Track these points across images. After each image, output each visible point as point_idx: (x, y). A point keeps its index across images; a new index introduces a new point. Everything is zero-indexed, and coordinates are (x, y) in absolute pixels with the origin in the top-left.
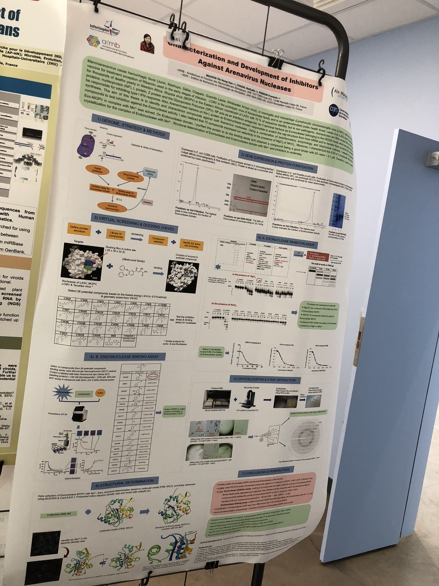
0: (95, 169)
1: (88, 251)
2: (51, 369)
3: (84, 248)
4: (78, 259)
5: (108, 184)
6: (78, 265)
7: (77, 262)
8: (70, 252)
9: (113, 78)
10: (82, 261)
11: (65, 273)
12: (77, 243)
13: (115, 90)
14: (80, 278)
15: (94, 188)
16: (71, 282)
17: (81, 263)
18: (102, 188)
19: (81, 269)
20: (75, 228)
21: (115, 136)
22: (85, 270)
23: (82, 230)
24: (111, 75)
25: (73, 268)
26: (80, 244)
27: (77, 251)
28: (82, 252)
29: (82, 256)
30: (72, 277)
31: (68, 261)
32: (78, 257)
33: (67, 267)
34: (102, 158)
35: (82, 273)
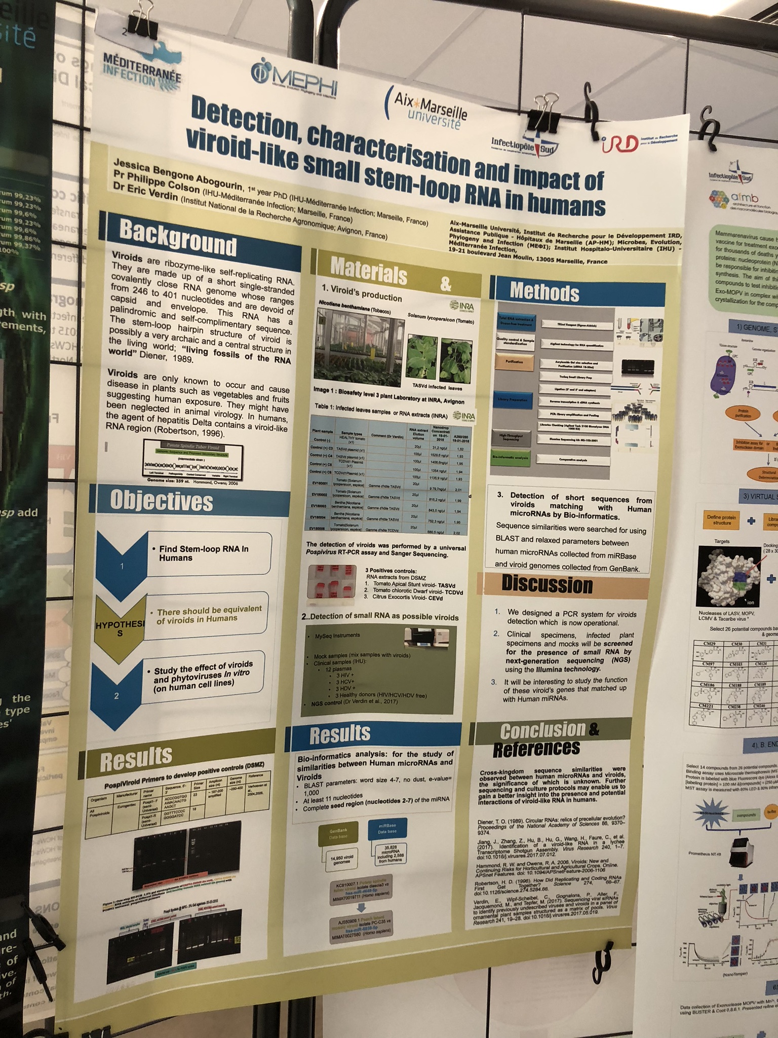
0: (740, 413)
1: (737, 556)
2: (688, 771)
3: (731, 552)
4: (723, 573)
5: (761, 436)
6: (724, 583)
7: (723, 578)
8: (709, 562)
9: (754, 253)
10: (729, 575)
11: (703, 599)
12: (719, 545)
13: (759, 274)
14: (728, 606)
15: (741, 445)
16: (713, 614)
17: (729, 579)
18: (752, 443)
19: (729, 590)
20: (716, 519)
21: (765, 351)
22: (736, 591)
23: (726, 521)
24: (751, 249)
25: (716, 588)
26: (725, 545)
27: (721, 558)
28: (728, 559)
29: (729, 565)
30: (715, 606)
31: (707, 578)
32: (723, 568)
33: (707, 588)
34: (748, 392)
35: (731, 596)
